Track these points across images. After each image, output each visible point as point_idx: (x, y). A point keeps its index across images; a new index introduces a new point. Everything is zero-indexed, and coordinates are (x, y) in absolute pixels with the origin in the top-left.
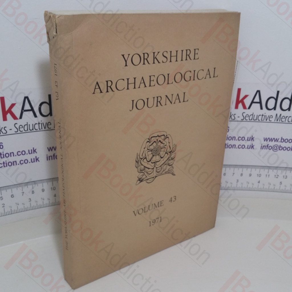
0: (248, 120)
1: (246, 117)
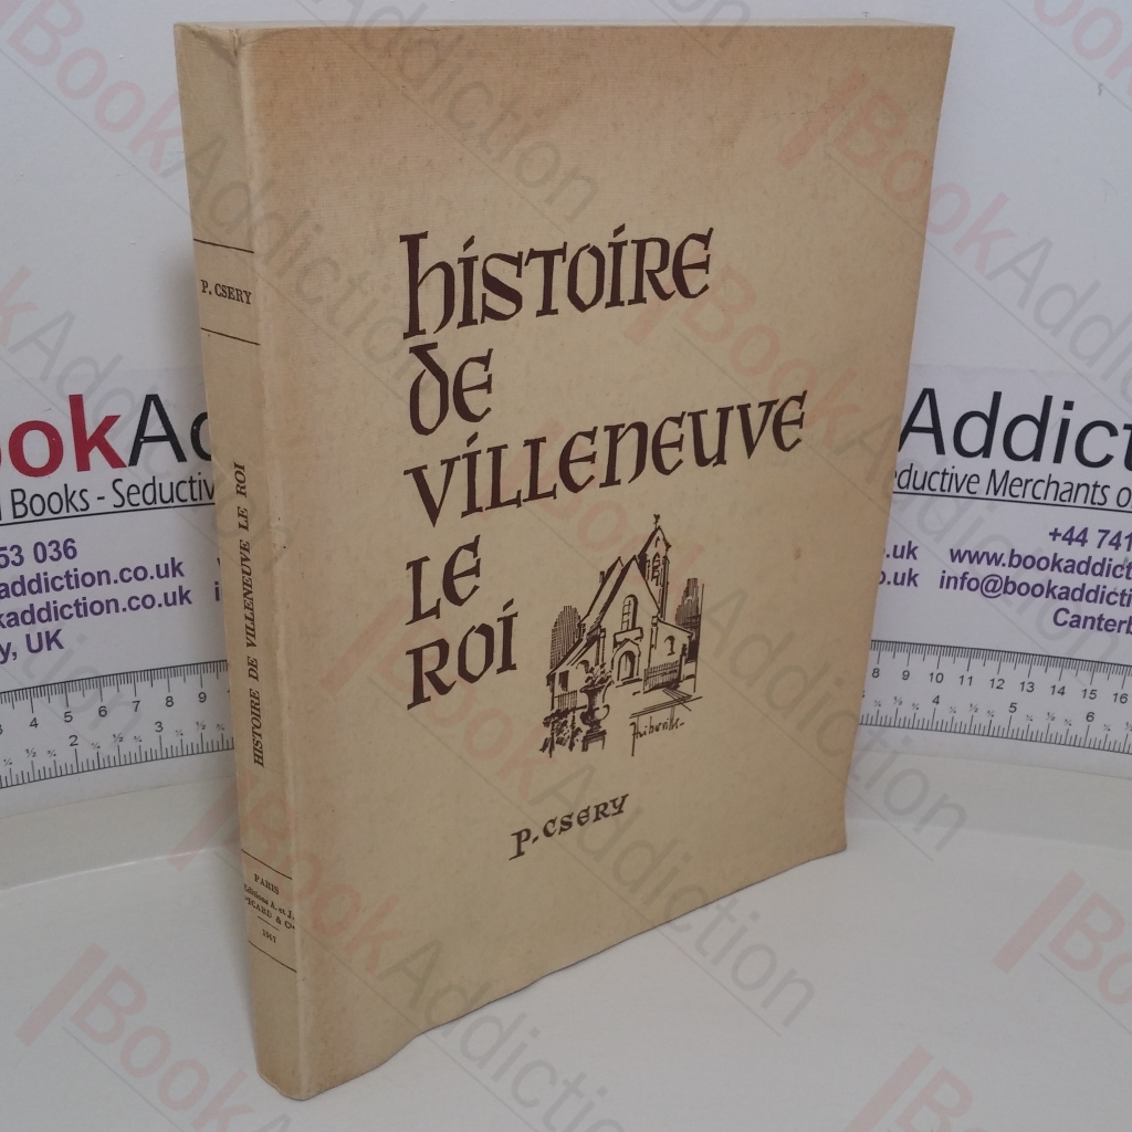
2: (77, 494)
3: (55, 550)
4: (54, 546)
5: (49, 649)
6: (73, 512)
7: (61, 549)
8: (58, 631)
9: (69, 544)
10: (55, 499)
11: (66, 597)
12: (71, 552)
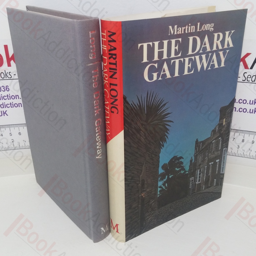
0: (251, 82)
1: (247, 77)
2: (8, 73)
3: (3, 88)
4: (3, 87)
5: (4, 115)
6: (7, 78)
7: (5, 88)
8: (6, 111)
9: (7, 87)
10: (2, 74)
11: (7, 102)
12: (8, 89)
